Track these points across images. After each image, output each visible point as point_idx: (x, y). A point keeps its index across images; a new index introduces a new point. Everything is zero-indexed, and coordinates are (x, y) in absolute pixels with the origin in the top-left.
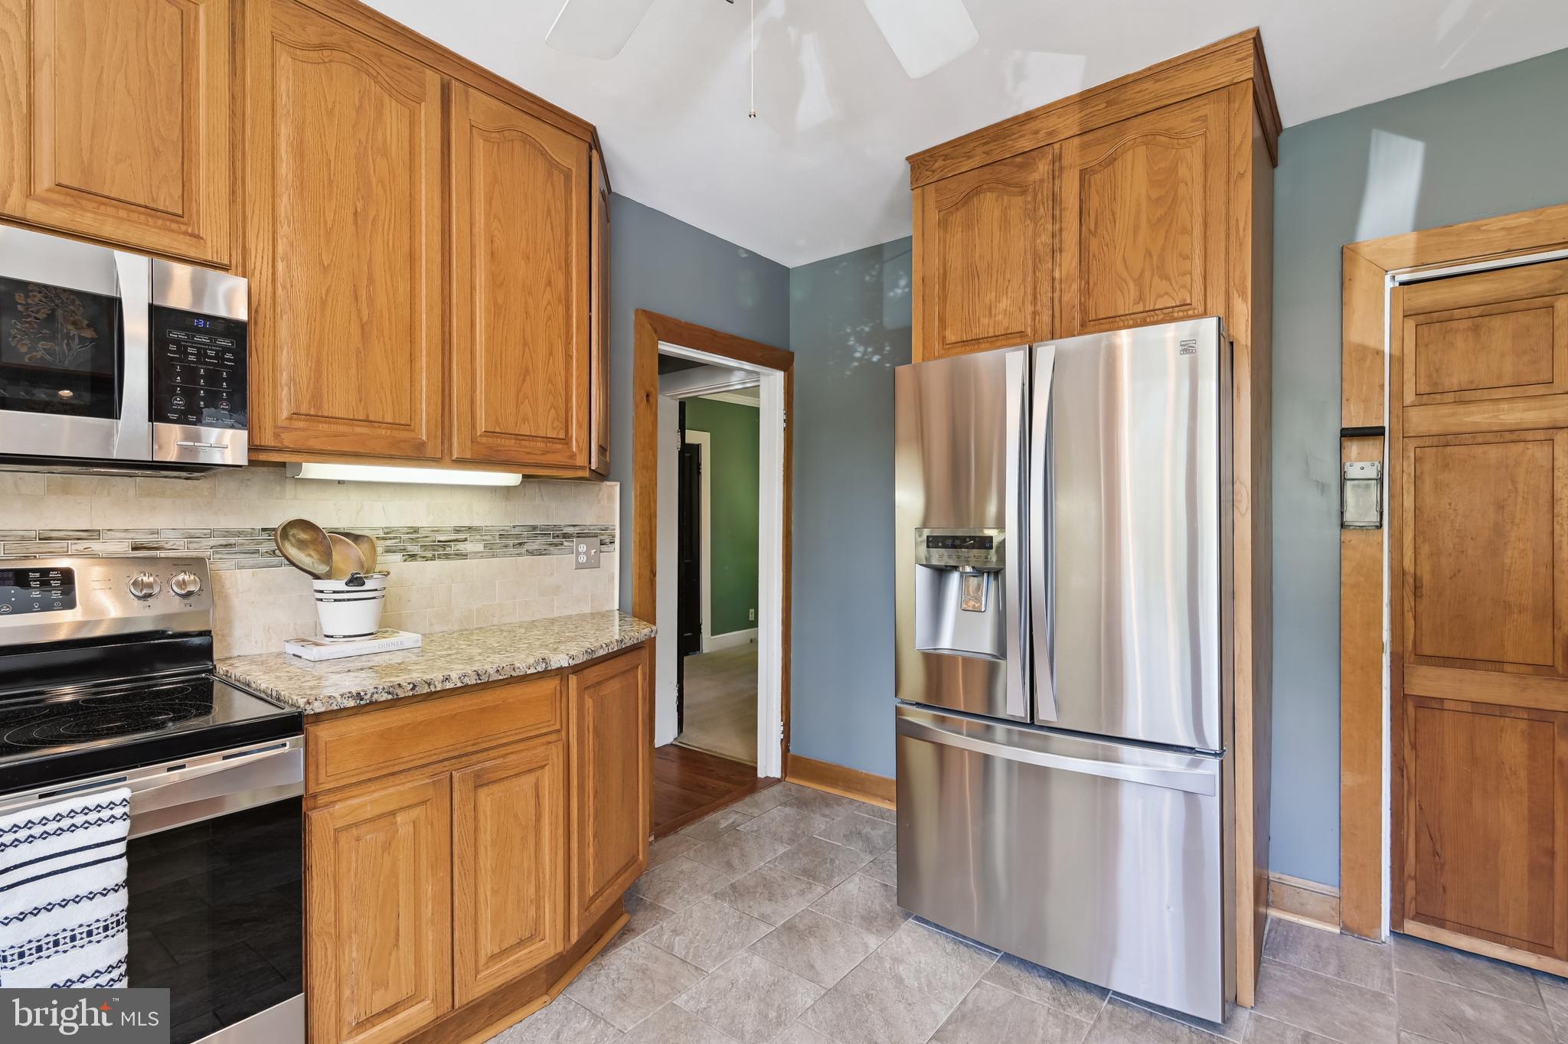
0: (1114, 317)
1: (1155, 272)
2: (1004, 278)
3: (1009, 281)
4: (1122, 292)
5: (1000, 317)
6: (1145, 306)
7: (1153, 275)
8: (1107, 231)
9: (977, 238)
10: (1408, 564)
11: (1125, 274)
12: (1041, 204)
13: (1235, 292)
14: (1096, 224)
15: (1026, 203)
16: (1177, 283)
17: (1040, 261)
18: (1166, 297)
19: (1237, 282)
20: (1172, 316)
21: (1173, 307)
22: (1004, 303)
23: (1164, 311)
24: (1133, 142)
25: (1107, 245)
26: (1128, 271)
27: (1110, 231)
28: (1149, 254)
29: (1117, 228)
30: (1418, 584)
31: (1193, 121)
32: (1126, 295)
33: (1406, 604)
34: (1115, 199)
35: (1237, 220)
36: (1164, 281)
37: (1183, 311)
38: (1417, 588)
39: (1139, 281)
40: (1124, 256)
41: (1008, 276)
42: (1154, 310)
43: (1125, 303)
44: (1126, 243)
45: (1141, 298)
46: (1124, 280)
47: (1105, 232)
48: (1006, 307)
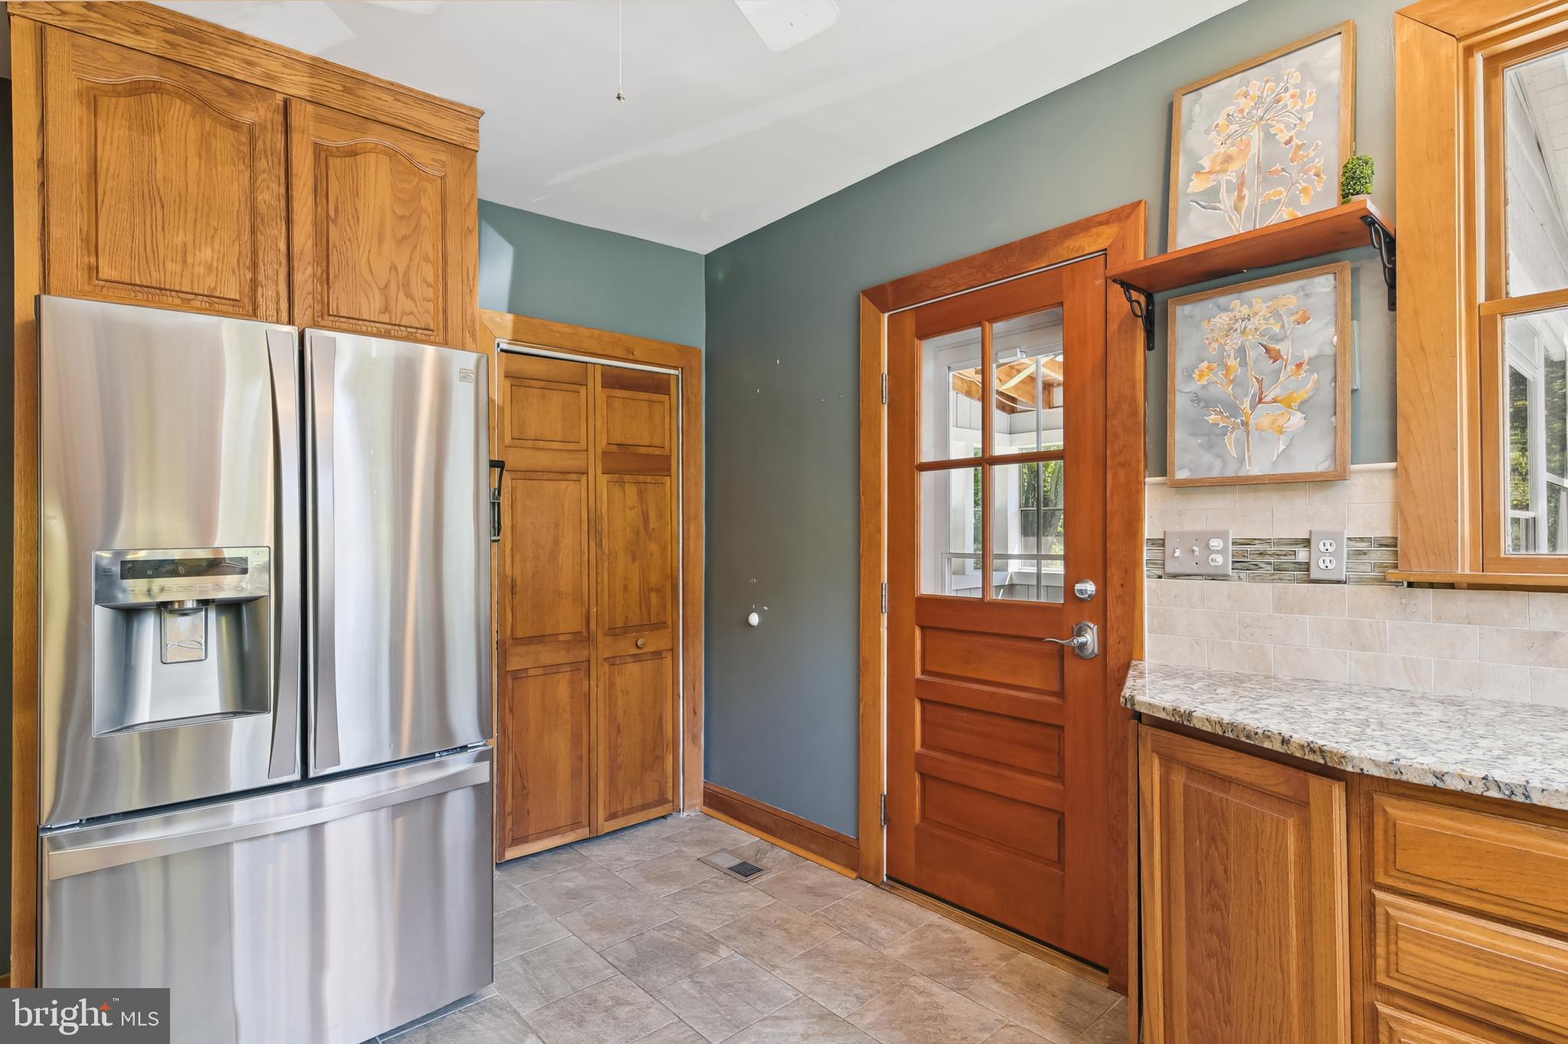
0: (358, 319)
1: (401, 289)
2: (208, 223)
3: (216, 229)
4: (366, 295)
5: (200, 270)
6: (390, 318)
7: (398, 291)
8: (349, 225)
9: (159, 151)
10: (508, 571)
11: (369, 278)
12: (263, 156)
13: (467, 332)
14: (336, 210)
15: (240, 143)
16: (421, 306)
17: (263, 222)
18: (411, 316)
19: (468, 324)
20: (415, 337)
21: (417, 328)
22: (206, 254)
23: (409, 330)
24: (374, 146)
25: (349, 239)
26: (373, 277)
27: (353, 226)
28: (394, 268)
29: (361, 226)
30: (514, 584)
31: (433, 160)
32: (372, 300)
33: (507, 600)
34: (357, 195)
35: (468, 269)
36: (409, 299)
37: (426, 335)
38: (513, 586)
39: (385, 289)
40: (368, 260)
41: (214, 223)
42: (399, 326)
43: (370, 306)
44: (370, 248)
45: (386, 309)
46: (369, 285)
47: (347, 226)
48: (212, 261)
